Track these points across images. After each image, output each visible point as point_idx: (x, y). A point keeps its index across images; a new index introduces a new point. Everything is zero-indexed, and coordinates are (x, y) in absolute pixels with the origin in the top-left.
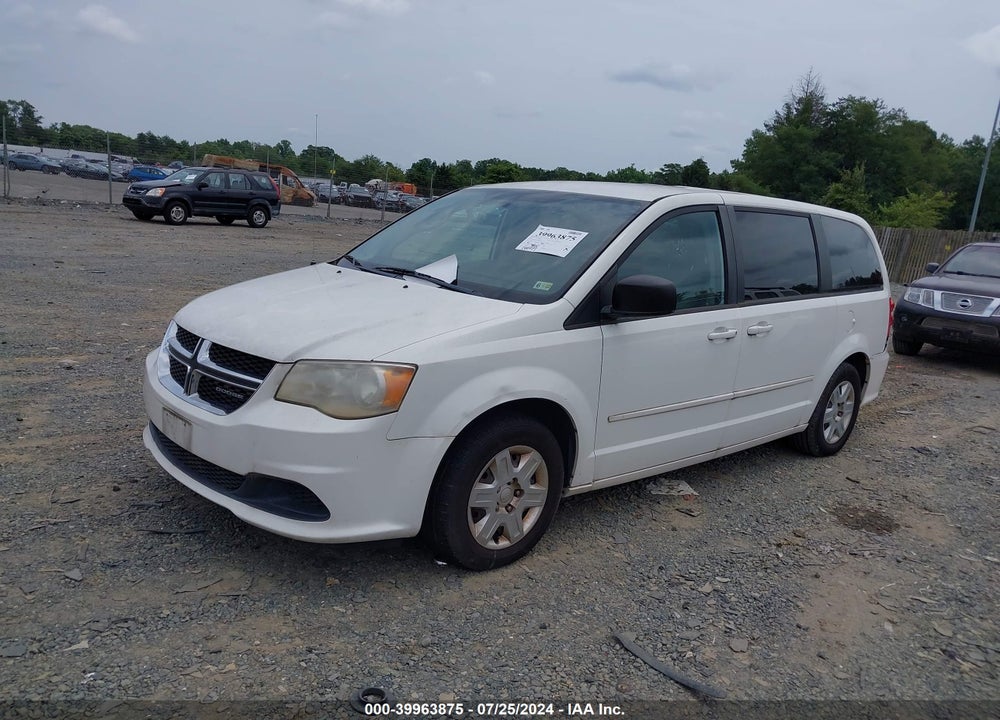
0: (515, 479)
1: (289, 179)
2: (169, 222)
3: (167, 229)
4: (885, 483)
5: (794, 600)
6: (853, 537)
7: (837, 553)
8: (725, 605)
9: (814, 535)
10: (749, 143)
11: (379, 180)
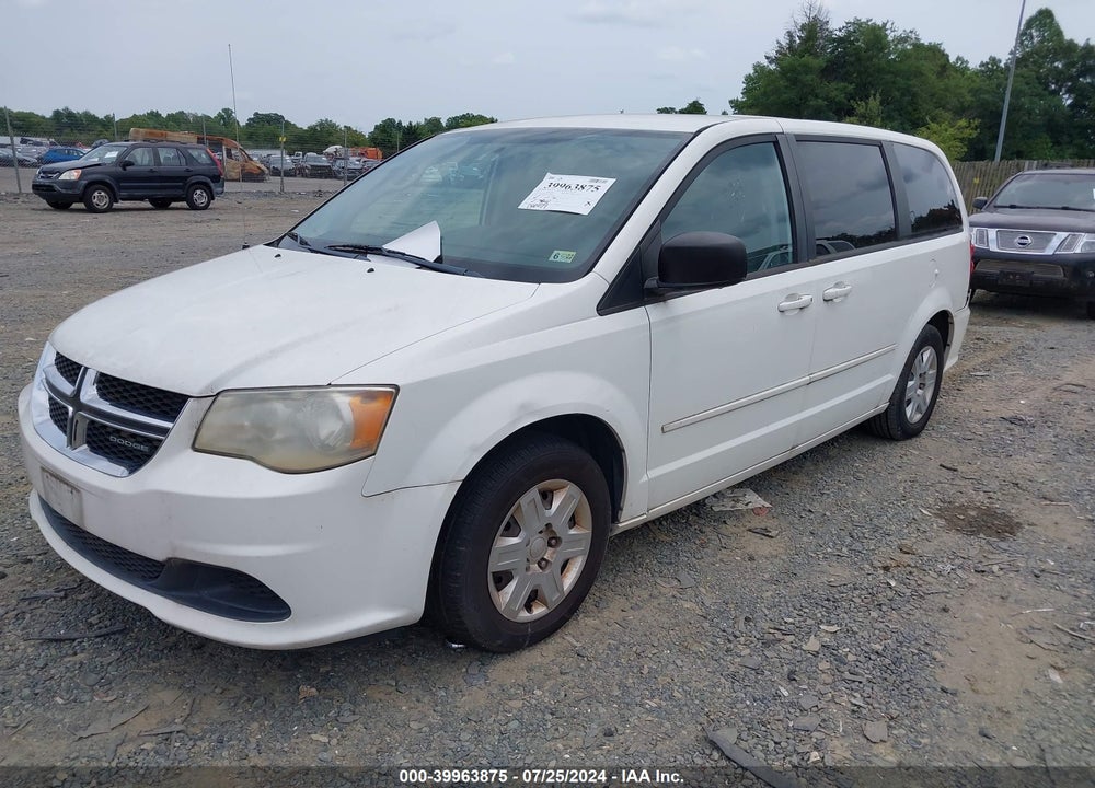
0: (548, 526)
1: (233, 152)
2: (91, 209)
3: (88, 218)
4: (987, 468)
5: (927, 649)
6: (974, 547)
7: (959, 572)
8: (842, 668)
9: (926, 549)
10: (748, 79)
11: (338, 147)
